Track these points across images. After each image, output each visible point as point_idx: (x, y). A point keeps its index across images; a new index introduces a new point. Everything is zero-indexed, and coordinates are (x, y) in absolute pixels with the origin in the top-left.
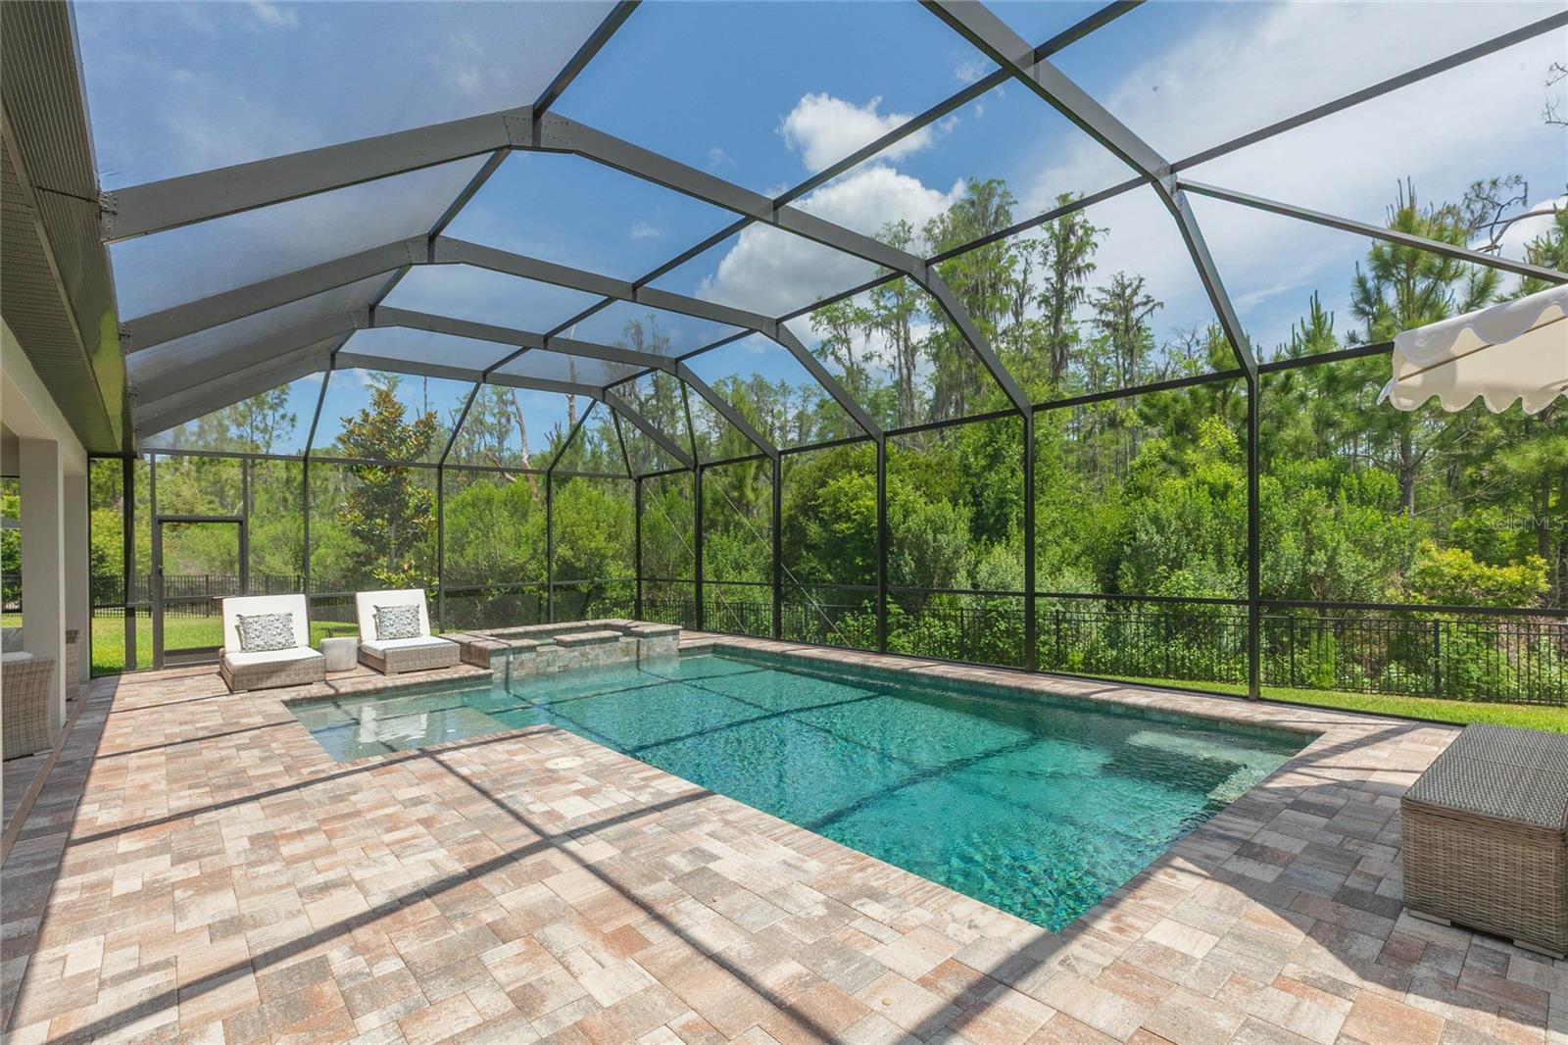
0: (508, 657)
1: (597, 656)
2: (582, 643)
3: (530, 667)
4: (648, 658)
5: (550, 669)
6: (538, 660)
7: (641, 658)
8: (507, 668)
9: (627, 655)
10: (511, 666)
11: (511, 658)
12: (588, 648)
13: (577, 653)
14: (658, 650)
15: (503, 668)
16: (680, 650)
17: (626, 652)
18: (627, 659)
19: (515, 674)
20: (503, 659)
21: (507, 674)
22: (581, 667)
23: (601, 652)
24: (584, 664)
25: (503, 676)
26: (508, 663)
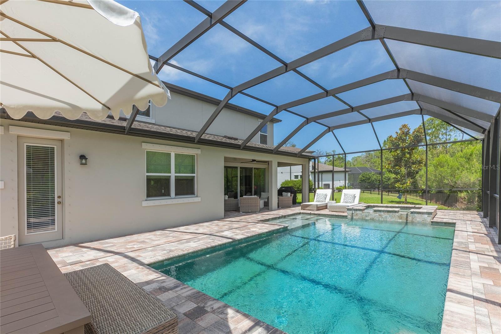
0: (352, 212)
1: (386, 217)
2: (380, 211)
3: (359, 216)
4: (412, 223)
5: (367, 218)
6: (363, 214)
7: (408, 221)
8: (352, 215)
9: (401, 219)
10: (353, 214)
11: (353, 212)
12: (382, 213)
13: (378, 215)
14: (418, 220)
15: (351, 214)
16: (432, 222)
17: (400, 217)
18: (401, 220)
19: (354, 217)
20: (351, 212)
21: (352, 217)
22: (379, 220)
23: (388, 216)
24: (380, 219)
25: (351, 217)
26: (353, 213)
